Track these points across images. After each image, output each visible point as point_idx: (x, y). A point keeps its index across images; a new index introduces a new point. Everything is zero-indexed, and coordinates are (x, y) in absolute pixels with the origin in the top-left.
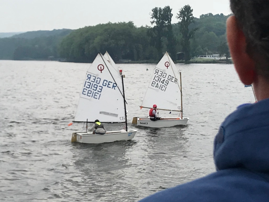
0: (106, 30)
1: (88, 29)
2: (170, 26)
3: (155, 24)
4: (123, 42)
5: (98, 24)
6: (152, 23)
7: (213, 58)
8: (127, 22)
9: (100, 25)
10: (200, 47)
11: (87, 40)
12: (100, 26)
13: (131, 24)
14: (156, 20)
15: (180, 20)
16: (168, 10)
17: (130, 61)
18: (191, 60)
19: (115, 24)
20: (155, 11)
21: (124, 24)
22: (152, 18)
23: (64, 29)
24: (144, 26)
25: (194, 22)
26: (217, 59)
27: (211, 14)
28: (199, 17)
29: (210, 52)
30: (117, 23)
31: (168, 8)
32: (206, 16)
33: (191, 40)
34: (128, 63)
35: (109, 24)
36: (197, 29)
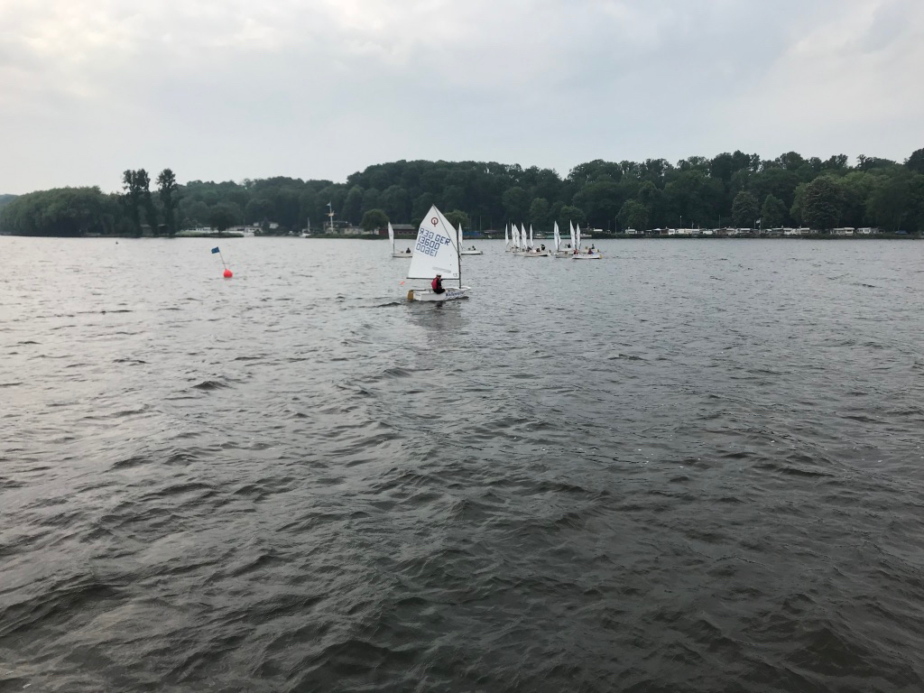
0: (63, 196)
1: (38, 195)
2: (148, 193)
3: (128, 191)
4: (87, 212)
5: (52, 188)
6: (125, 188)
7: (204, 232)
8: (91, 186)
9: (55, 190)
10: (187, 219)
11: (38, 208)
12: (55, 192)
13: (96, 190)
14: (129, 185)
15: (160, 187)
16: (142, 174)
17: (99, 234)
18: (177, 234)
19: (75, 189)
20: (128, 174)
21: (87, 189)
22: (125, 182)
23: (7, 195)
24: (115, 193)
25: (177, 188)
26: (209, 232)
27: (200, 182)
28: (185, 184)
29: (200, 224)
30: (78, 187)
31: (143, 171)
32: (194, 183)
33: (175, 211)
34: (97, 237)
35: (67, 189)
36: (181, 197)
